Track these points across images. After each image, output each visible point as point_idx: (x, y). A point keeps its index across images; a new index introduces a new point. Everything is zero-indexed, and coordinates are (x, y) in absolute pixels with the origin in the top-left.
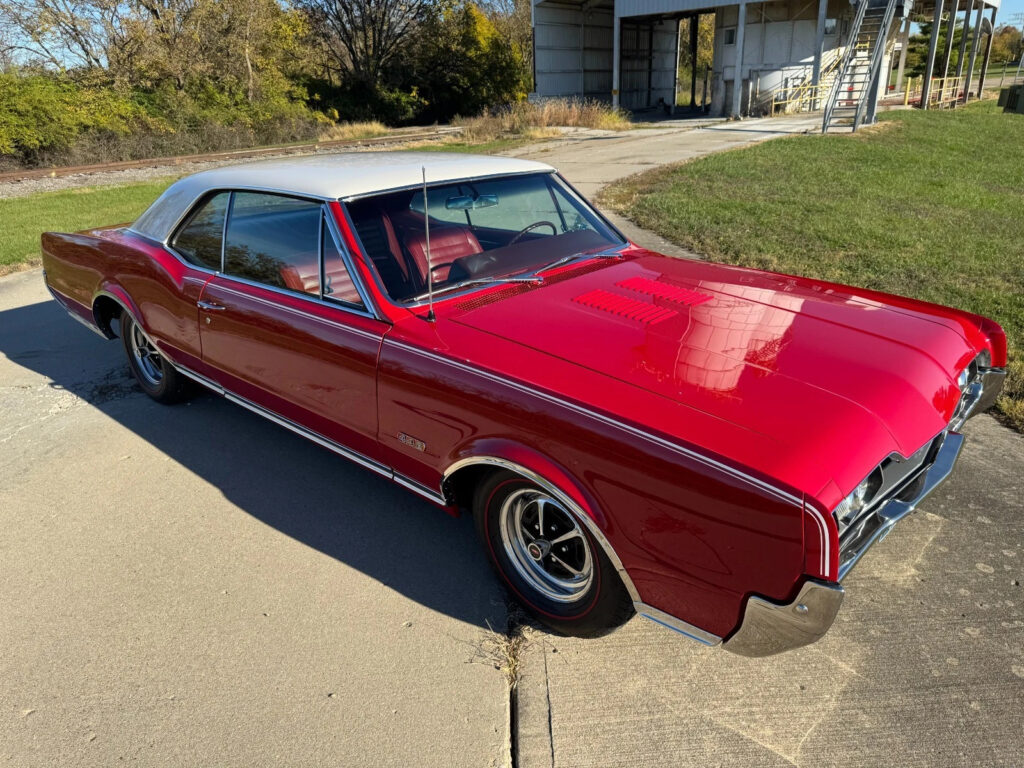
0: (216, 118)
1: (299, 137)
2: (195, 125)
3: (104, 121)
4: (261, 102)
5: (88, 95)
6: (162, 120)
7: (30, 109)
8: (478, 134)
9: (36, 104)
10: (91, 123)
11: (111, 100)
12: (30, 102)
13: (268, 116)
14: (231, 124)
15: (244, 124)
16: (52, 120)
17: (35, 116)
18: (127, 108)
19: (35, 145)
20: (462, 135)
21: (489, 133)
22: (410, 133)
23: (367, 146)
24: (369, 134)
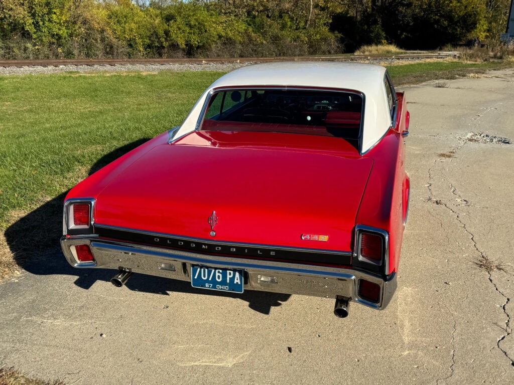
0: (288, 36)
1: (333, 52)
2: (276, 39)
3: (230, 34)
4: (314, 28)
5: (223, 18)
6: (259, 35)
7: (197, 24)
8: (470, 57)
9: (200, 21)
10: (223, 34)
11: (235, 22)
12: (196, 20)
13: (318, 37)
14: (295, 41)
15: (302, 41)
16: (206, 31)
17: (198, 28)
18: (243, 27)
19: (196, 44)
20: (459, 57)
21: (479, 58)
22: (420, 53)
23: (399, 59)
24: (388, 52)
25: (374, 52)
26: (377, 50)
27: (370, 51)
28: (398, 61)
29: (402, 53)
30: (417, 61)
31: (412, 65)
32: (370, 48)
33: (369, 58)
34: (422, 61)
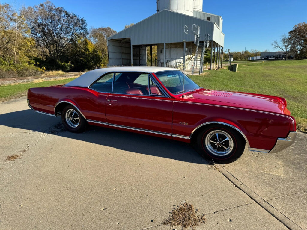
0: (3, 69)
1: (32, 75)
4: (19, 64)
13: (22, 68)
14: (9, 71)
15: (13, 71)
22: (73, 74)
23: (61, 77)
24: (58, 74)
25: (52, 74)
26: (53, 73)
27: (50, 74)
28: (60, 78)
29: (63, 74)
30: (71, 77)
31: (67, 79)
32: (49, 72)
33: (45, 77)
34: (73, 77)
